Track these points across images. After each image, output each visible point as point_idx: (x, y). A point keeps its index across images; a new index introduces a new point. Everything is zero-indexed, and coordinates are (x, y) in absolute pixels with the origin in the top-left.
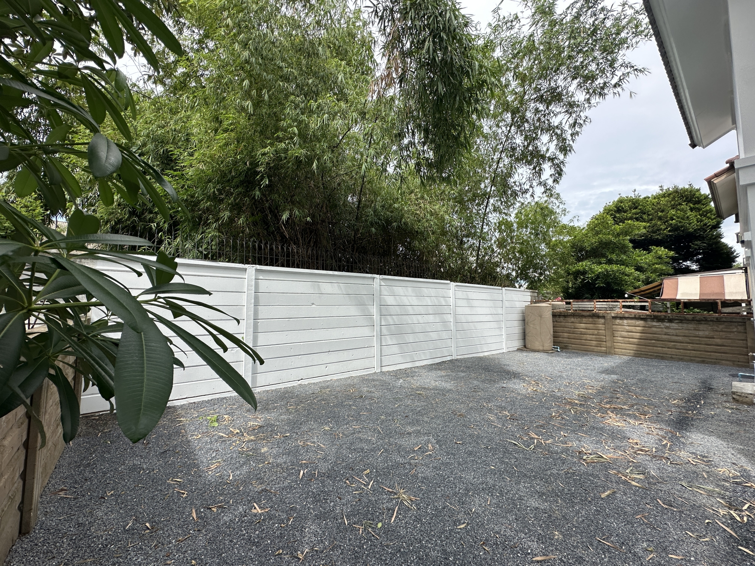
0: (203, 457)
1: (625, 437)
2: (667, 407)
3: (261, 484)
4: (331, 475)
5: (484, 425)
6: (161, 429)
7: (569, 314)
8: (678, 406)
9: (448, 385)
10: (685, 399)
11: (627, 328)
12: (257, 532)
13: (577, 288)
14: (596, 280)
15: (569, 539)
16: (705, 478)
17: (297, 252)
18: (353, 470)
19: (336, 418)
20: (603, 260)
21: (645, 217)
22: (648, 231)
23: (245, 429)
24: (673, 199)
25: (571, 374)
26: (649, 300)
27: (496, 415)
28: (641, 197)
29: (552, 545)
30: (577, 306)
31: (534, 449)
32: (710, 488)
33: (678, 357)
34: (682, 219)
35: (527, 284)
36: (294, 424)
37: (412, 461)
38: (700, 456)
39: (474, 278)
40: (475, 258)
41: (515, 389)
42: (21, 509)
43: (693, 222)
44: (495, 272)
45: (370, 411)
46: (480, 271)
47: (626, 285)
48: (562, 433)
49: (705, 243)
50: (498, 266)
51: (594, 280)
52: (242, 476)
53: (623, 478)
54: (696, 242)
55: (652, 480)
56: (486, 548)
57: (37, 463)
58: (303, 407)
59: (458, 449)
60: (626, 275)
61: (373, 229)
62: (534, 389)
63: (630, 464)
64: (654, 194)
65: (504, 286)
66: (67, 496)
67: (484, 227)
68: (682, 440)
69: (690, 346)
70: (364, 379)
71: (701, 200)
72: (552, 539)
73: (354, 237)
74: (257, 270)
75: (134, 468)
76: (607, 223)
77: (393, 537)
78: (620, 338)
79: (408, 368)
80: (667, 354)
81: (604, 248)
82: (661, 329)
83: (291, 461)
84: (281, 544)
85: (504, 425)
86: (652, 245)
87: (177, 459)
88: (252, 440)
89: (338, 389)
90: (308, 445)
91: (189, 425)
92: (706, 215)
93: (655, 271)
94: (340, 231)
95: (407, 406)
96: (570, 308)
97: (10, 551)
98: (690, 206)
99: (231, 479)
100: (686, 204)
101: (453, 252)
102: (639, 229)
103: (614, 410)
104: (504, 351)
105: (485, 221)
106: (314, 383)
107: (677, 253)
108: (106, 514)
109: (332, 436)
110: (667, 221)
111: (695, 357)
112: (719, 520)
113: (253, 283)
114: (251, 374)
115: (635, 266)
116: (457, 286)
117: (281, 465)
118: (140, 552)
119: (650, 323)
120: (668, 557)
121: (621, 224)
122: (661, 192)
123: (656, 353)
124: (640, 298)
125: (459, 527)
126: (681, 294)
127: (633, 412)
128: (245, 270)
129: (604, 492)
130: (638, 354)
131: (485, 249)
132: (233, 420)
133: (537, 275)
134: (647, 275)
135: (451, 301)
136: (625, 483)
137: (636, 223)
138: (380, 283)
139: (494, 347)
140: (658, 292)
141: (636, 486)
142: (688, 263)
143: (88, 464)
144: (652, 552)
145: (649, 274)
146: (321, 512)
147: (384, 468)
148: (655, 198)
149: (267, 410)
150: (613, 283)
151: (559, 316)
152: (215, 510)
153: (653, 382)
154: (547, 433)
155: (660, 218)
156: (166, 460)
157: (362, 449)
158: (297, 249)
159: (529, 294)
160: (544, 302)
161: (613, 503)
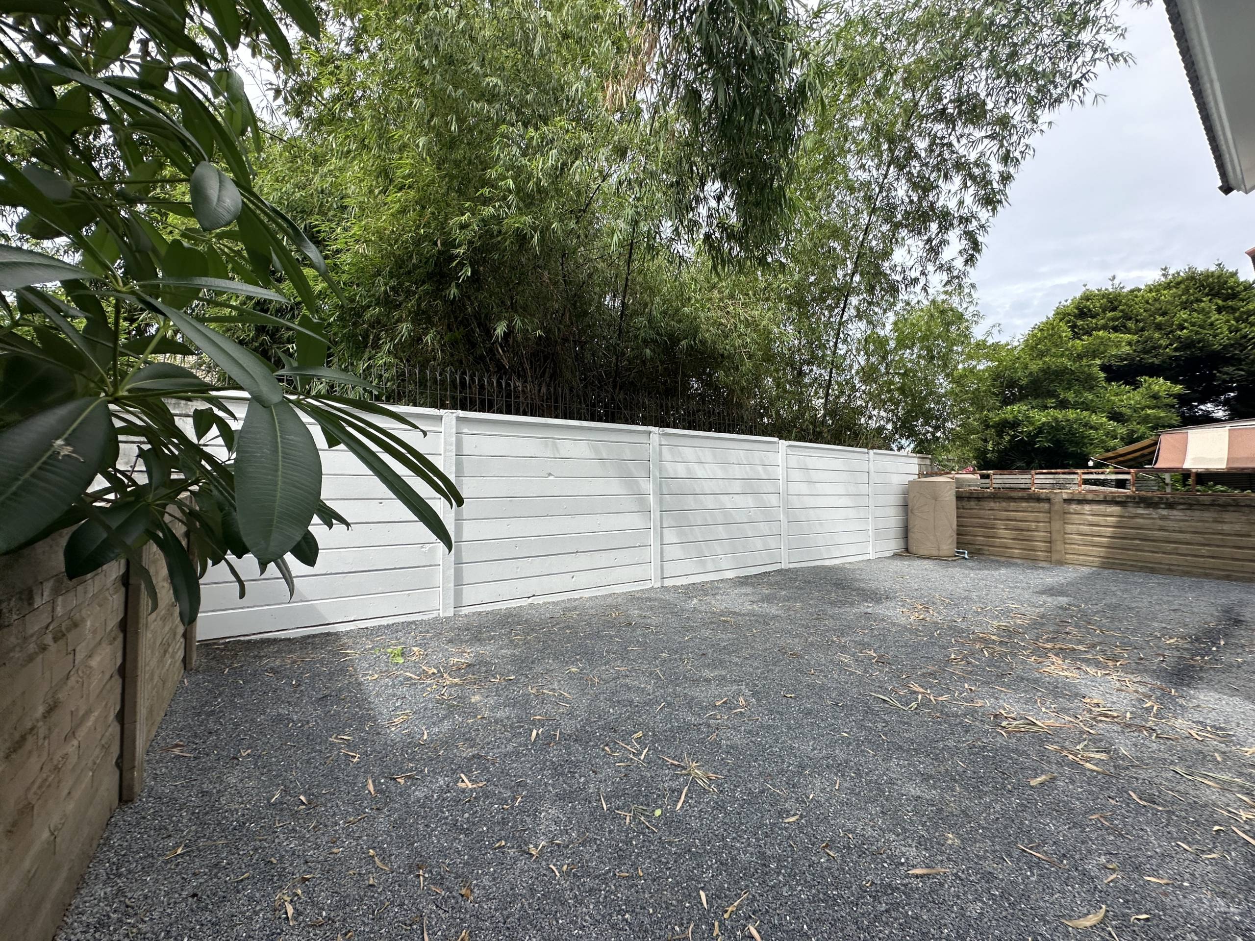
0: (382, 706)
1: (1076, 695)
2: (1155, 649)
3: (472, 747)
4: (580, 737)
5: (833, 670)
6: (318, 665)
7: (986, 495)
8: (1177, 648)
9: (774, 610)
10: (1190, 637)
11: (1090, 518)
12: (466, 815)
13: (1002, 452)
14: (1036, 436)
15: (972, 846)
16: (1218, 762)
17: (523, 391)
18: (615, 731)
19: (588, 655)
20: (1051, 402)
21: (1130, 324)
22: (1135, 351)
23: (445, 668)
24: (1186, 291)
25: (987, 595)
26: (1132, 470)
27: (854, 656)
28: (1125, 290)
29: (942, 853)
30: (1000, 481)
31: (916, 709)
32: (1226, 777)
33: (1180, 568)
34: (1200, 326)
35: (912, 446)
36: (522, 662)
37: (711, 722)
38: (1211, 727)
39: (820, 433)
40: (823, 401)
41: (887, 615)
42: (119, 764)
43: (1222, 333)
44: (855, 424)
45: (644, 645)
46: (830, 422)
47: (1092, 444)
48: (966, 685)
49: (1242, 370)
50: (862, 414)
51: (1032, 437)
52: (441, 736)
53: (1071, 757)
54: (1226, 369)
55: (1121, 762)
56: (831, 853)
57: (138, 700)
58: (535, 637)
59: (788, 705)
60: (1091, 428)
61: (648, 351)
62: (921, 617)
63: (1084, 736)
64: (1150, 282)
65: (873, 448)
66: (185, 754)
67: (840, 345)
68: (1181, 701)
69: (1204, 550)
70: (633, 598)
71: (1238, 292)
72: (943, 845)
73: (617, 365)
74: (459, 419)
75: (279, 719)
76: (1060, 337)
77: (679, 831)
78: (1076, 537)
79: (707, 582)
80: (1161, 563)
81: (1052, 381)
82: (1152, 521)
83: (517, 716)
84: (503, 833)
85: (866, 671)
86: (1142, 375)
87: (343, 708)
88: (456, 685)
89: (593, 611)
90: (544, 694)
91: (360, 660)
92: (1247, 319)
93: (1145, 420)
94: (593, 355)
95: (705, 640)
96: (988, 485)
97: (107, 824)
98: (1217, 304)
99: (425, 738)
100: (1210, 301)
101: (785, 391)
102: (1118, 346)
103: (1060, 652)
104: (871, 557)
105: (841, 335)
106: (553, 603)
107: (1187, 388)
108: (241, 780)
109: (582, 682)
110: (1171, 332)
111: (1214, 569)
112: (1238, 827)
113: (454, 439)
114: (452, 585)
115: (1109, 413)
116: (790, 446)
117: (502, 721)
118: (293, 835)
119: (1131, 509)
120: (1144, 880)
121: (1085, 337)
122: (1163, 279)
123: (1141, 561)
124: (1116, 468)
125: (786, 821)
126: (1193, 459)
127: (1094, 655)
128: (441, 418)
129: (1035, 777)
130: (1109, 564)
131: (840, 384)
132: (427, 655)
133: (930, 429)
134: (1131, 427)
135: (780, 472)
136: (1074, 765)
137: (1113, 336)
138: (660, 441)
139: (853, 550)
140: (1149, 458)
141: (1093, 771)
142: (1209, 407)
143: (212, 711)
144: (1114, 870)
145: (1133, 426)
146: (565, 790)
147: (665, 731)
148: (1151, 291)
149: (479, 640)
150: (1068, 441)
151: (969, 498)
152: (402, 781)
153: (1133, 608)
154: (939, 684)
155: (1159, 327)
156: (327, 709)
157: (631, 702)
158: (523, 387)
159: (916, 461)
160: (941, 475)
161: (1050, 795)
